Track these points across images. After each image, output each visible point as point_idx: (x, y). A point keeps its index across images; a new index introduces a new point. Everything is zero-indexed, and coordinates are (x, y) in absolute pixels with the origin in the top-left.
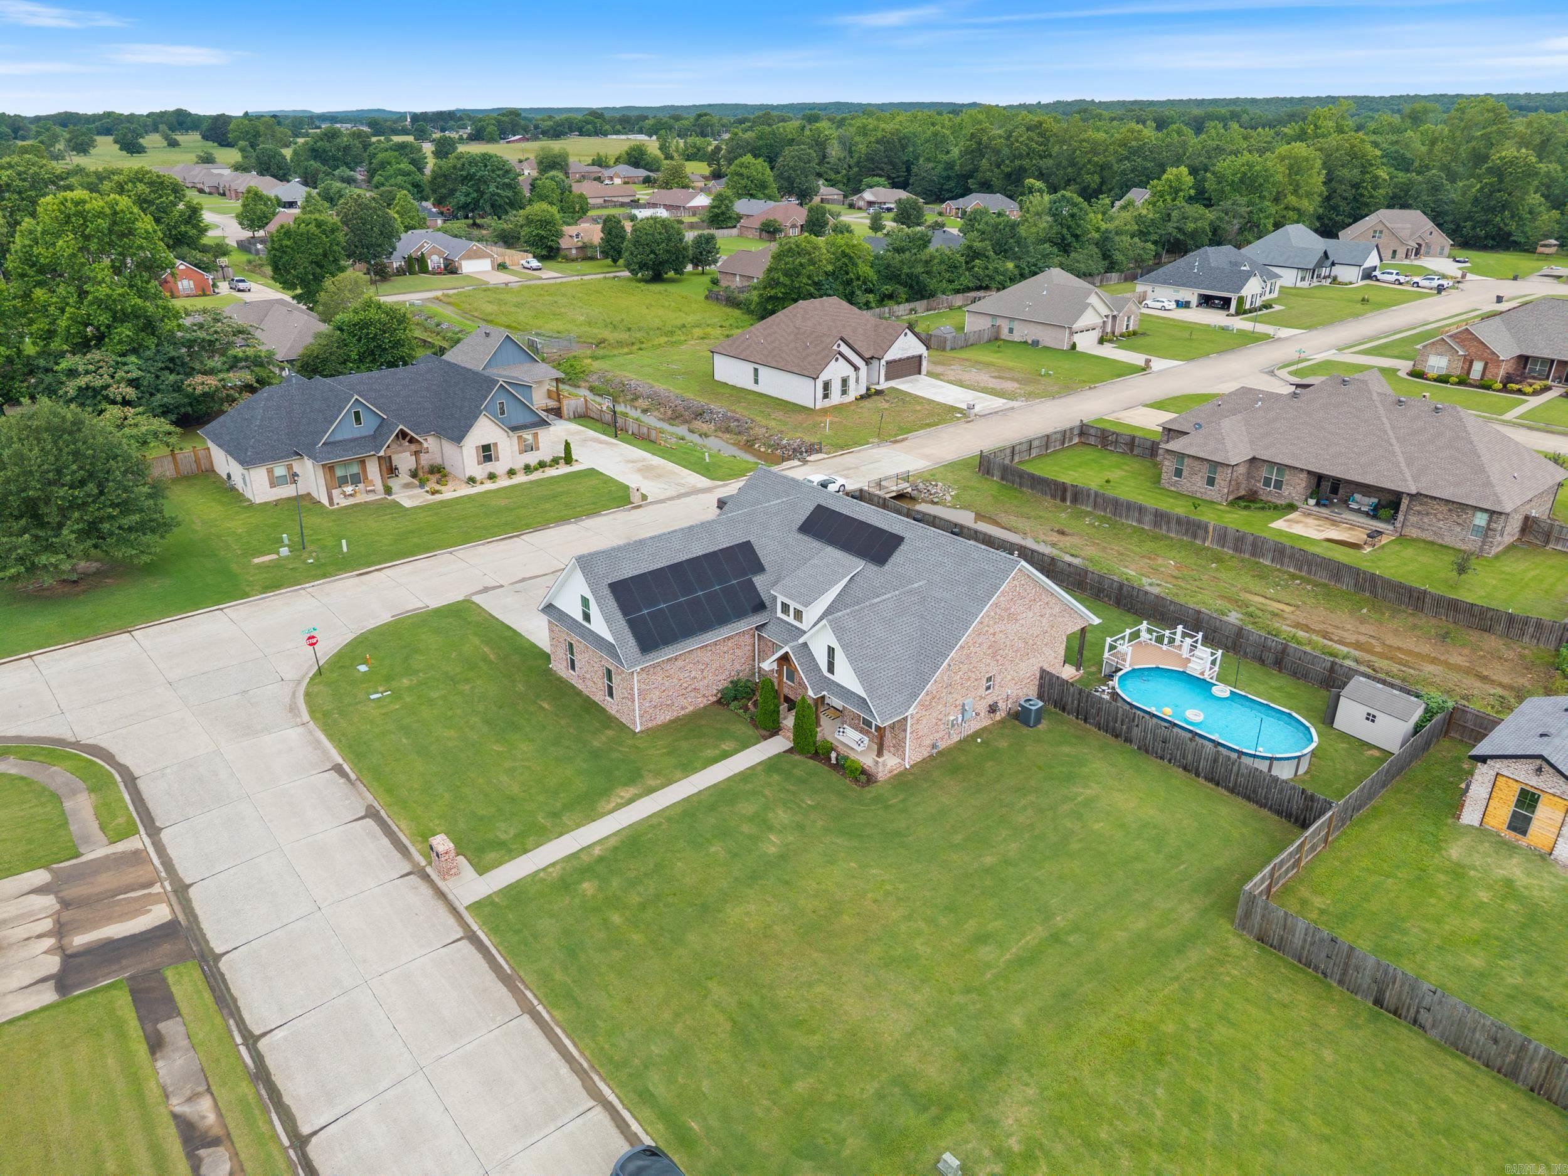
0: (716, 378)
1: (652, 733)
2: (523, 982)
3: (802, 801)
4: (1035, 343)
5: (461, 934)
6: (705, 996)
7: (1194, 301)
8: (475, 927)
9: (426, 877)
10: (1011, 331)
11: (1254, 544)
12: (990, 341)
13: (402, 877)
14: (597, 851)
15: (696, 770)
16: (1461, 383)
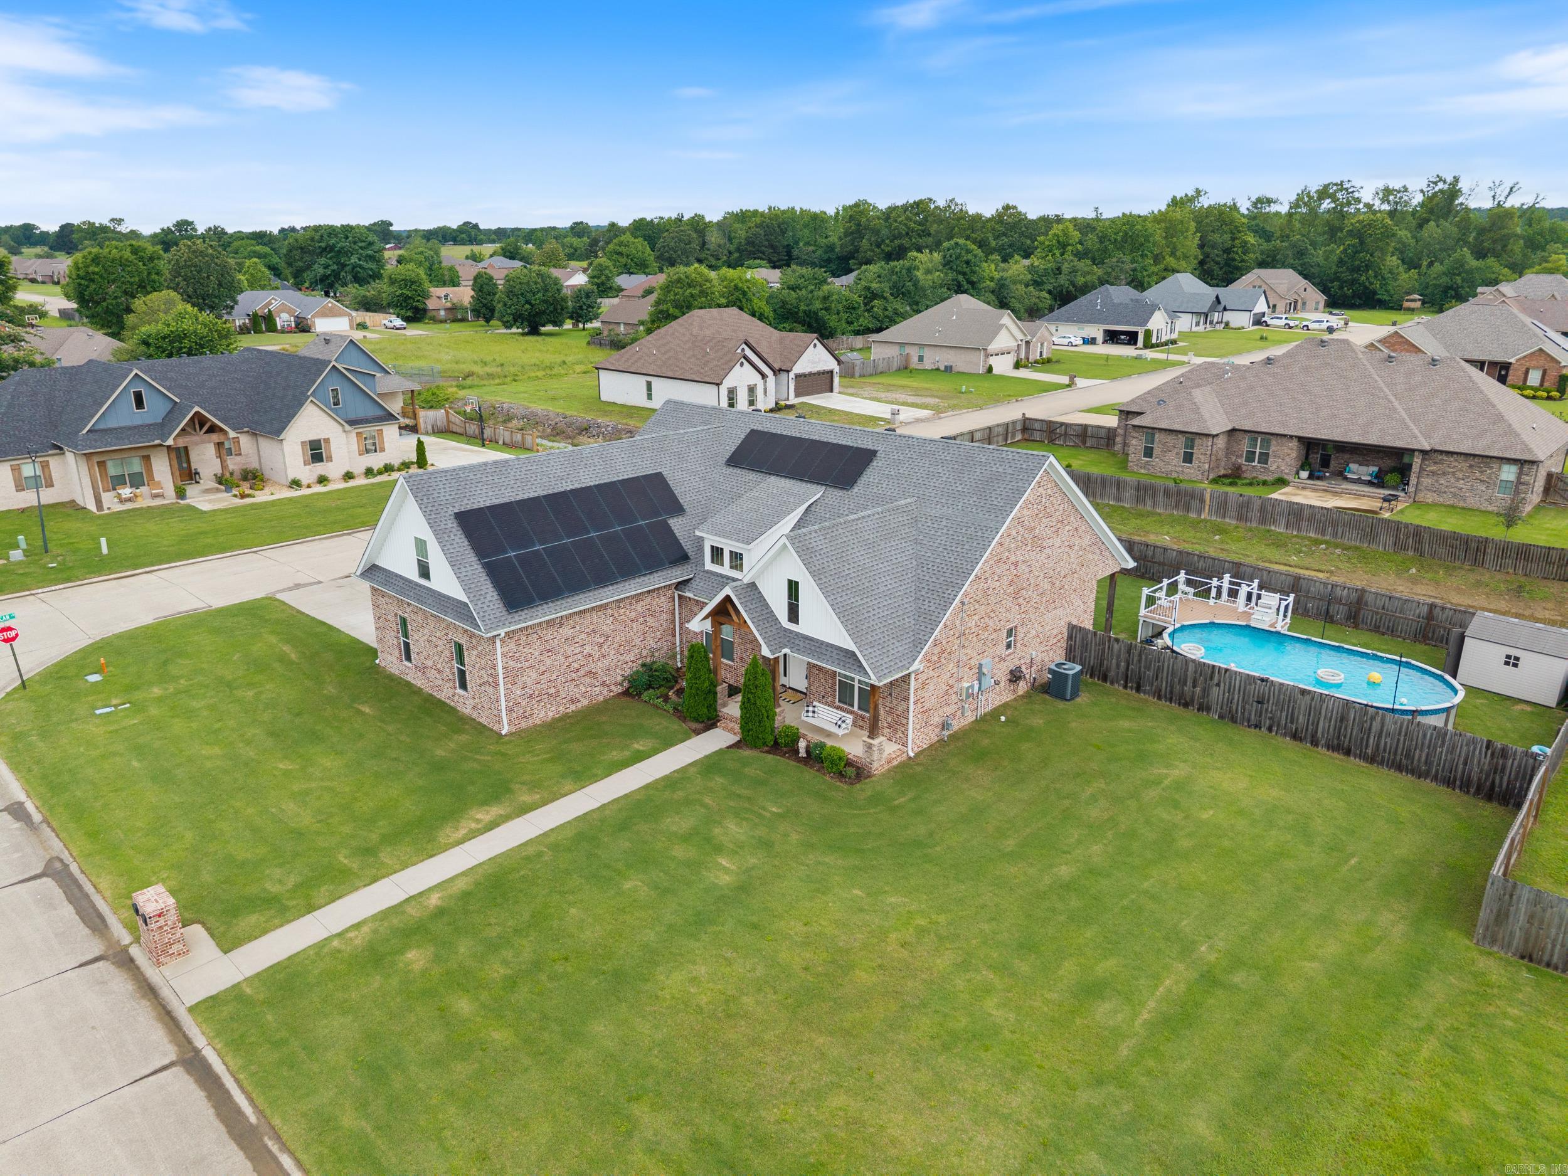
0: (603, 398)
1: (527, 737)
2: (278, 1138)
3: (765, 809)
4: (948, 369)
5: (172, 1057)
6: (629, 1134)
7: (1100, 337)
8: (200, 1041)
9: (126, 962)
10: (921, 359)
12: (899, 370)
13: (81, 966)
14: (434, 900)
15: (595, 779)
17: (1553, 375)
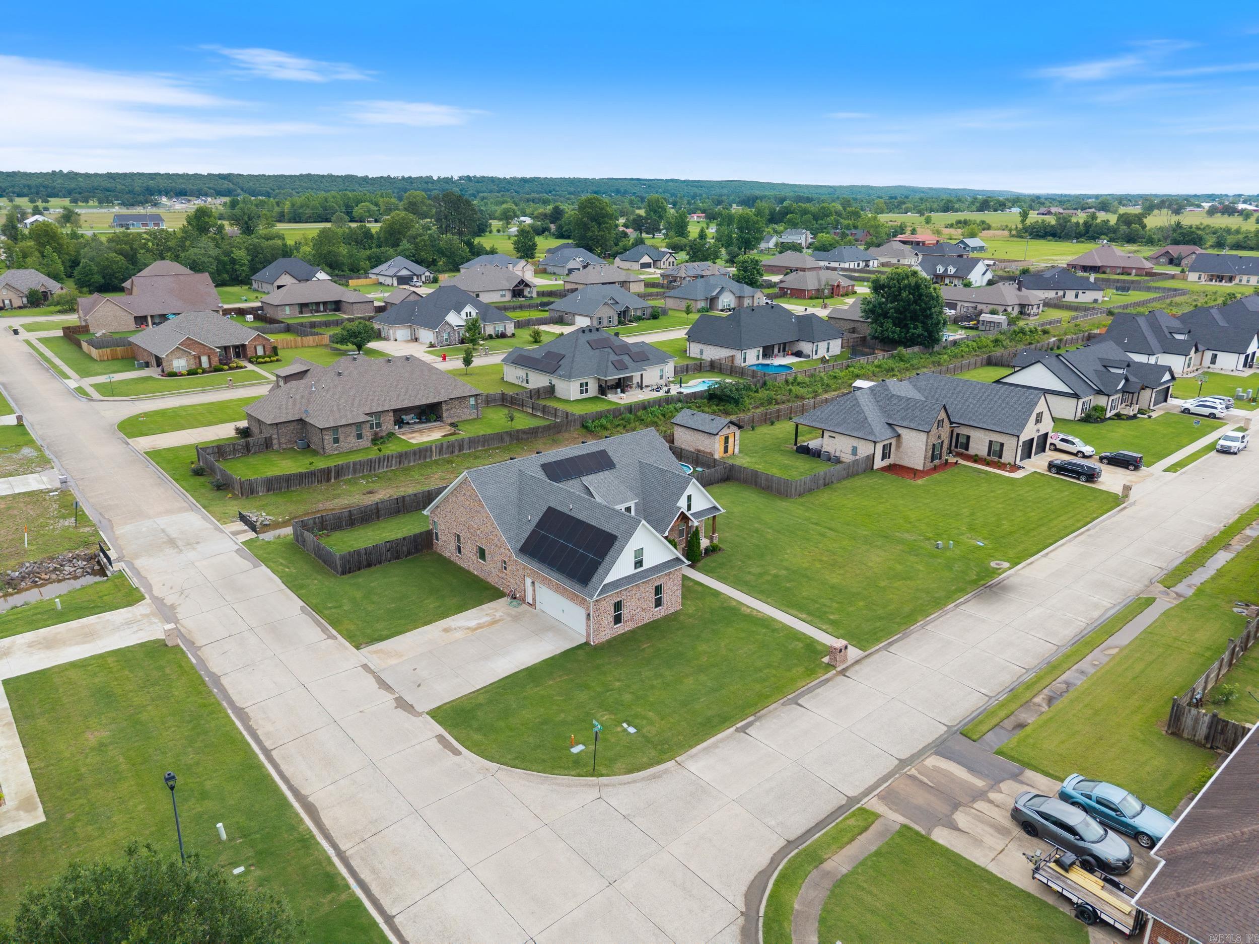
5: (883, 651)
8: (877, 648)
9: (844, 669)
11: (459, 445)
16: (204, 372)
17: (268, 347)
